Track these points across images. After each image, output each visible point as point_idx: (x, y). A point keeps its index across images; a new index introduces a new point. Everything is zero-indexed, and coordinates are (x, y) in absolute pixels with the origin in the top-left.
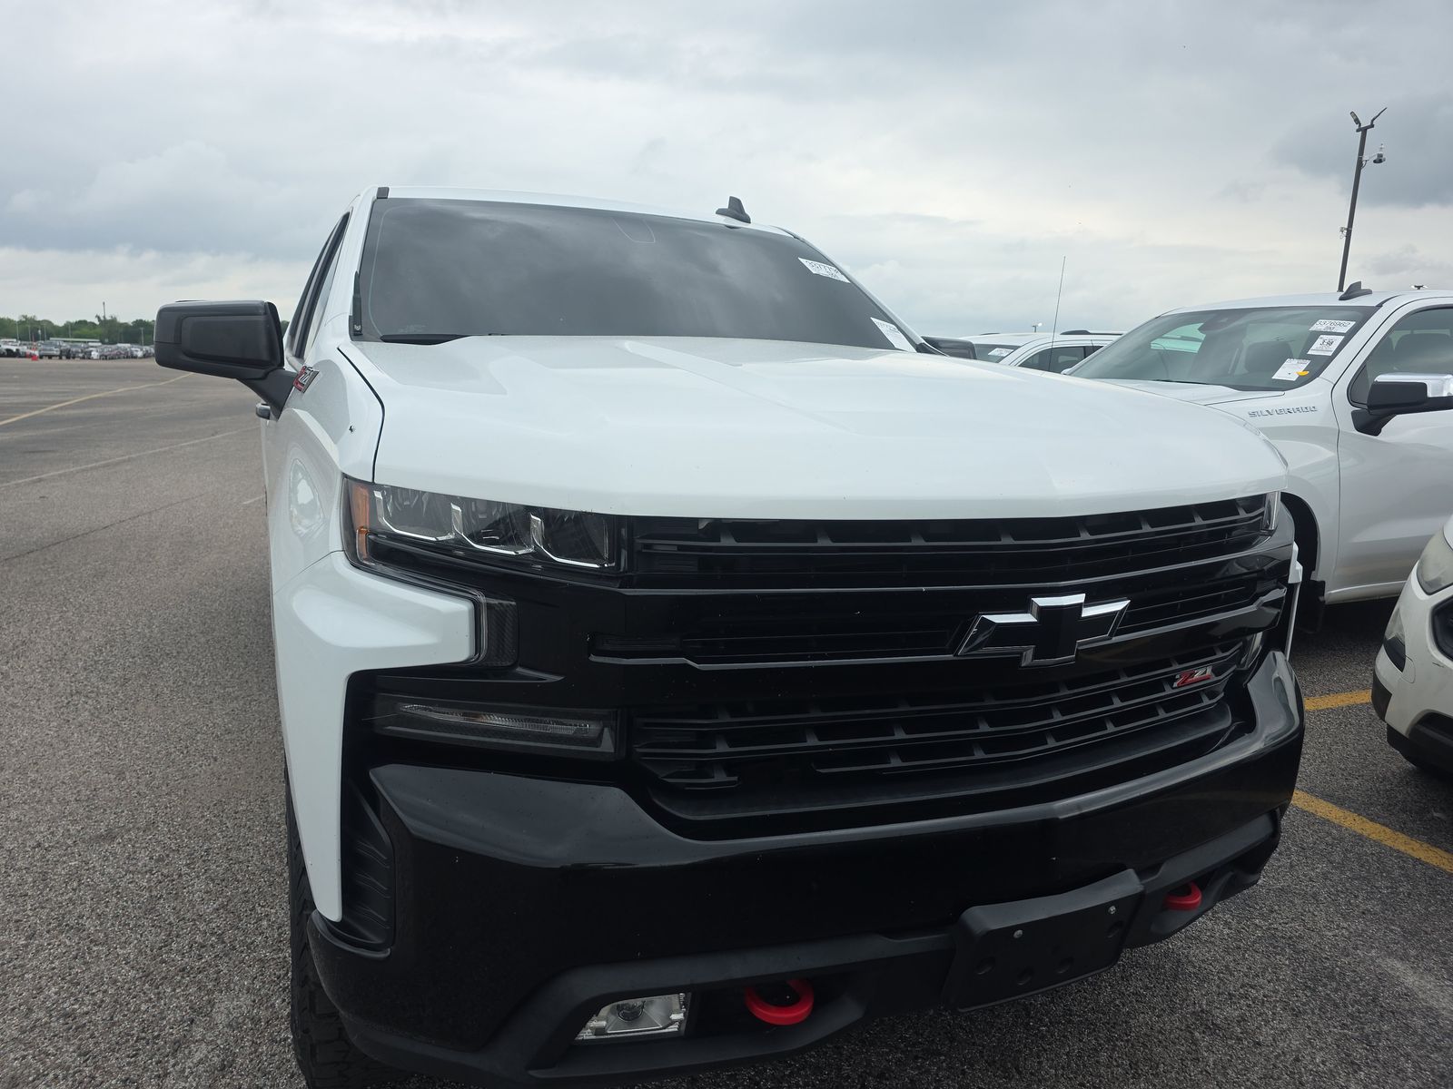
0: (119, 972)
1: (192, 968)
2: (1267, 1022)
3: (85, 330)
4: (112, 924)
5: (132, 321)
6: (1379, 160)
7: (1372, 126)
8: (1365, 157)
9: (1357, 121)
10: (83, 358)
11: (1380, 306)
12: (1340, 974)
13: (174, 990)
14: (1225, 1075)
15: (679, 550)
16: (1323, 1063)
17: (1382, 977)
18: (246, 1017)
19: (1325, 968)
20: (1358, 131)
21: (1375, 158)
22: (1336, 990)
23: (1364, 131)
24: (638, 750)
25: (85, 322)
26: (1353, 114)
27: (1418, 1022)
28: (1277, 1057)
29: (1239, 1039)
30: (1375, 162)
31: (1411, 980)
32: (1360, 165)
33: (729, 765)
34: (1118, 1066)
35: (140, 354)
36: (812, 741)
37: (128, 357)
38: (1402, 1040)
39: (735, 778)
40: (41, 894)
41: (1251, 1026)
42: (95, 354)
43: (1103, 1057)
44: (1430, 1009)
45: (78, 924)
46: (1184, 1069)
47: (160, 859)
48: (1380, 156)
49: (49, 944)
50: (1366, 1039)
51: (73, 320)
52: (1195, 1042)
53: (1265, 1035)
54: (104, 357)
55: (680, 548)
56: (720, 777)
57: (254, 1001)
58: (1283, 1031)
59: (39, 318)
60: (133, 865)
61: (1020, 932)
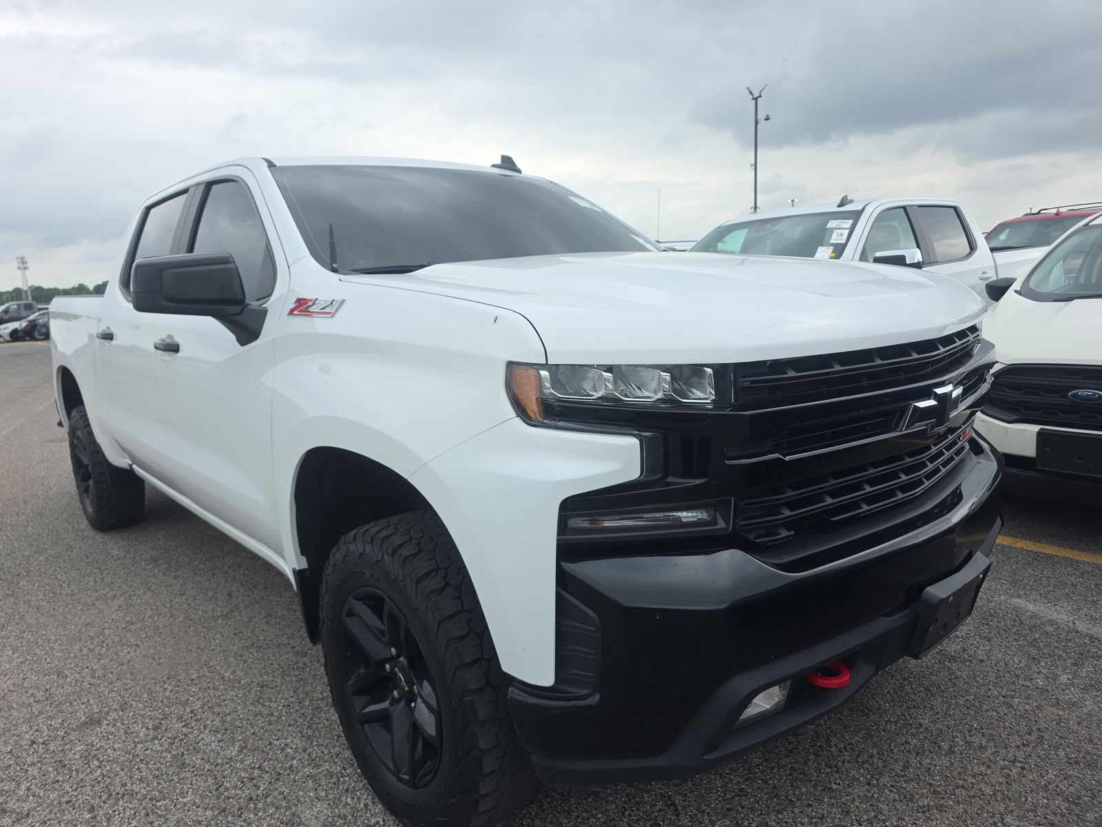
0: (197, 815)
1: (257, 796)
2: (978, 648)
4: (158, 783)
6: (767, 119)
7: (760, 96)
8: (759, 117)
9: (751, 93)
11: (863, 209)
12: (995, 613)
13: (256, 815)
14: (977, 682)
15: (751, 384)
16: (1020, 662)
17: (1016, 609)
18: (333, 817)
19: (986, 611)
20: (753, 99)
21: (765, 117)
22: (1000, 622)
23: (756, 99)
24: (741, 523)
26: (748, 88)
27: (1049, 629)
28: (996, 665)
29: (970, 661)
30: (765, 119)
31: (1031, 607)
32: (756, 123)
33: (788, 525)
34: (919, 692)
36: (829, 501)
38: (1049, 641)
39: (793, 532)
40: (70, 777)
41: (972, 651)
43: (908, 689)
44: (1051, 620)
45: (126, 790)
46: (954, 685)
47: (156, 728)
48: (768, 116)
49: (114, 811)
50: (1031, 644)
52: (949, 669)
53: (981, 654)
55: (752, 382)
56: (785, 533)
57: (329, 805)
58: (989, 651)
60: (136, 737)
61: (952, 598)
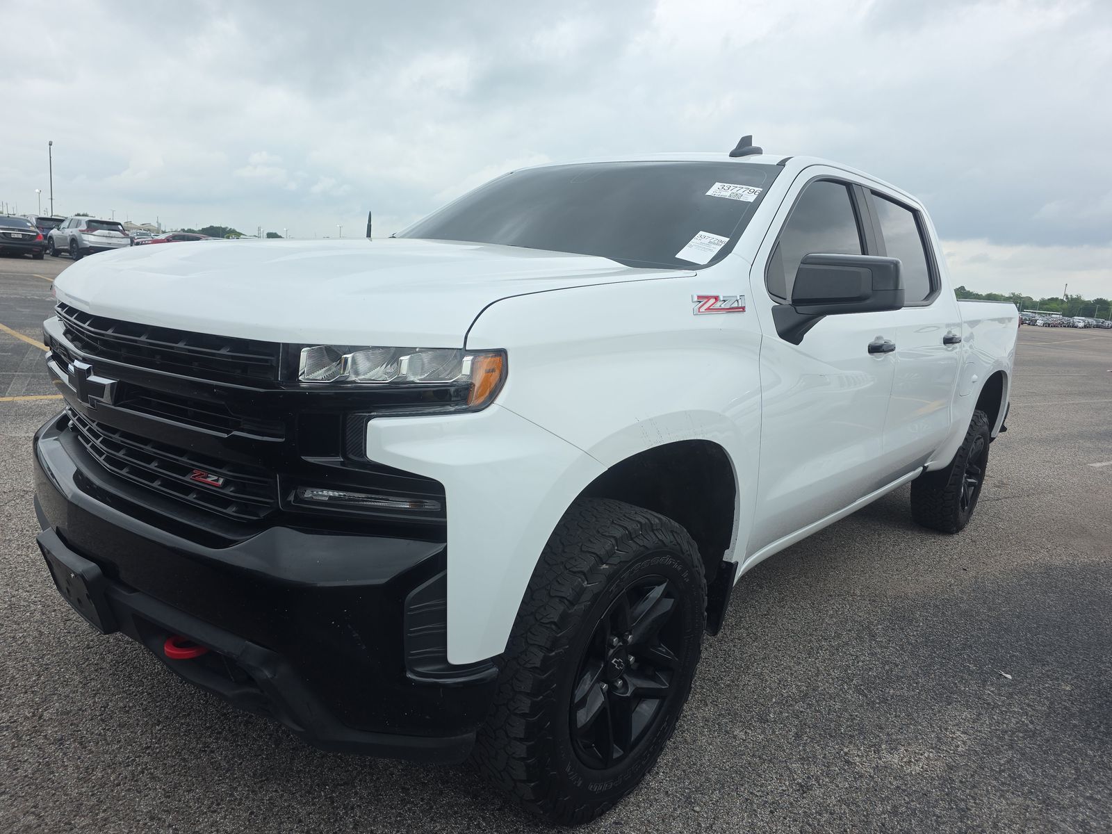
3: (1054, 305)
5: (1093, 299)
10: (1029, 324)
25: (1057, 299)
35: (1081, 324)
37: (1068, 327)
42: (1040, 322)
51: (1047, 297)
54: (1047, 325)
59: (1024, 295)
